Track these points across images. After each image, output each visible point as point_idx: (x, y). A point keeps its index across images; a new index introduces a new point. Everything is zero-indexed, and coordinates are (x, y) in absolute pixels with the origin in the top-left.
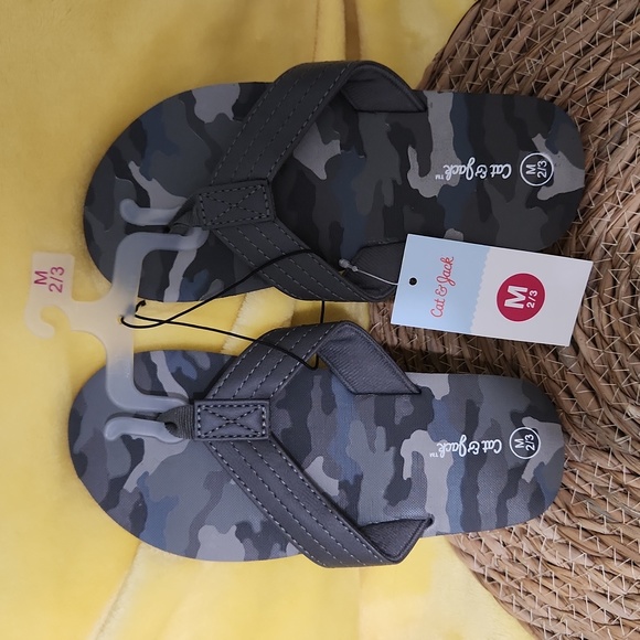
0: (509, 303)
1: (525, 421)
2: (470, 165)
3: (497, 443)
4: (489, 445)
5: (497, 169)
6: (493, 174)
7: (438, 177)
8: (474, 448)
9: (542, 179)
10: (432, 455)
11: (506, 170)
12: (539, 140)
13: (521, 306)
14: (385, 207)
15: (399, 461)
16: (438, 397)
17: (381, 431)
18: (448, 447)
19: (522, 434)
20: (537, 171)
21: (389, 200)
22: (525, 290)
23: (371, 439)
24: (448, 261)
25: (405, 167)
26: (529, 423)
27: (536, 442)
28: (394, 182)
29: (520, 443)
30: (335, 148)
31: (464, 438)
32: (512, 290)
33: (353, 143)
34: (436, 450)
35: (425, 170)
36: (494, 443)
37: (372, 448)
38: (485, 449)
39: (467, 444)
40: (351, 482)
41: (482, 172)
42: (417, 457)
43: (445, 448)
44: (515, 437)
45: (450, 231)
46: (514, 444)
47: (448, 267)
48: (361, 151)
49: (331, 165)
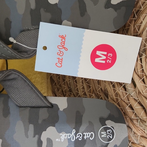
0: (97, 60)
3: (92, 135)
4: (87, 135)
8: (79, 136)
10: (57, 140)
13: (104, 62)
14: (32, 9)
17: (31, 127)
18: (66, 136)
21: (33, 6)
22: (105, 53)
24: (63, 37)
26: (109, 123)
27: (113, 133)
29: (104, 134)
31: (74, 131)
32: (98, 53)
36: (90, 134)
37: (27, 136)
38: (85, 137)
39: (76, 134)
42: (49, 141)
43: (64, 136)
44: (101, 131)
45: (65, 22)
46: (101, 134)
47: (63, 40)
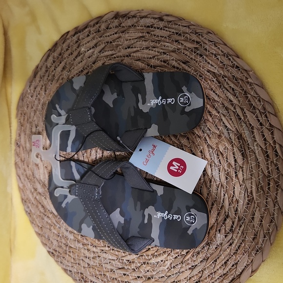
1: (191, 210)
2: (160, 99)
4: (176, 217)
5: (170, 100)
6: (168, 102)
7: (148, 104)
8: (170, 217)
9: (187, 103)
11: (173, 101)
12: (184, 88)
14: (132, 117)
15: (144, 216)
16: (159, 195)
17: (139, 203)
18: (161, 214)
19: (190, 215)
20: (184, 100)
21: (133, 114)
23: (135, 205)
25: (138, 101)
26: (193, 211)
27: (195, 219)
28: (134, 107)
29: (188, 219)
30: (115, 96)
31: (167, 212)
33: (121, 94)
34: (156, 215)
35: (144, 102)
36: (178, 216)
37: (136, 210)
38: (174, 218)
39: (168, 215)
40: (128, 220)
41: (164, 102)
42: (150, 216)
43: (159, 215)
44: (186, 216)
45: (153, 125)
46: (186, 218)
48: (123, 97)
49: (114, 102)
